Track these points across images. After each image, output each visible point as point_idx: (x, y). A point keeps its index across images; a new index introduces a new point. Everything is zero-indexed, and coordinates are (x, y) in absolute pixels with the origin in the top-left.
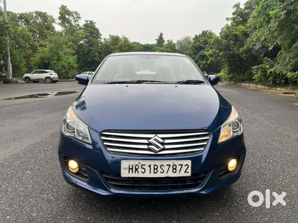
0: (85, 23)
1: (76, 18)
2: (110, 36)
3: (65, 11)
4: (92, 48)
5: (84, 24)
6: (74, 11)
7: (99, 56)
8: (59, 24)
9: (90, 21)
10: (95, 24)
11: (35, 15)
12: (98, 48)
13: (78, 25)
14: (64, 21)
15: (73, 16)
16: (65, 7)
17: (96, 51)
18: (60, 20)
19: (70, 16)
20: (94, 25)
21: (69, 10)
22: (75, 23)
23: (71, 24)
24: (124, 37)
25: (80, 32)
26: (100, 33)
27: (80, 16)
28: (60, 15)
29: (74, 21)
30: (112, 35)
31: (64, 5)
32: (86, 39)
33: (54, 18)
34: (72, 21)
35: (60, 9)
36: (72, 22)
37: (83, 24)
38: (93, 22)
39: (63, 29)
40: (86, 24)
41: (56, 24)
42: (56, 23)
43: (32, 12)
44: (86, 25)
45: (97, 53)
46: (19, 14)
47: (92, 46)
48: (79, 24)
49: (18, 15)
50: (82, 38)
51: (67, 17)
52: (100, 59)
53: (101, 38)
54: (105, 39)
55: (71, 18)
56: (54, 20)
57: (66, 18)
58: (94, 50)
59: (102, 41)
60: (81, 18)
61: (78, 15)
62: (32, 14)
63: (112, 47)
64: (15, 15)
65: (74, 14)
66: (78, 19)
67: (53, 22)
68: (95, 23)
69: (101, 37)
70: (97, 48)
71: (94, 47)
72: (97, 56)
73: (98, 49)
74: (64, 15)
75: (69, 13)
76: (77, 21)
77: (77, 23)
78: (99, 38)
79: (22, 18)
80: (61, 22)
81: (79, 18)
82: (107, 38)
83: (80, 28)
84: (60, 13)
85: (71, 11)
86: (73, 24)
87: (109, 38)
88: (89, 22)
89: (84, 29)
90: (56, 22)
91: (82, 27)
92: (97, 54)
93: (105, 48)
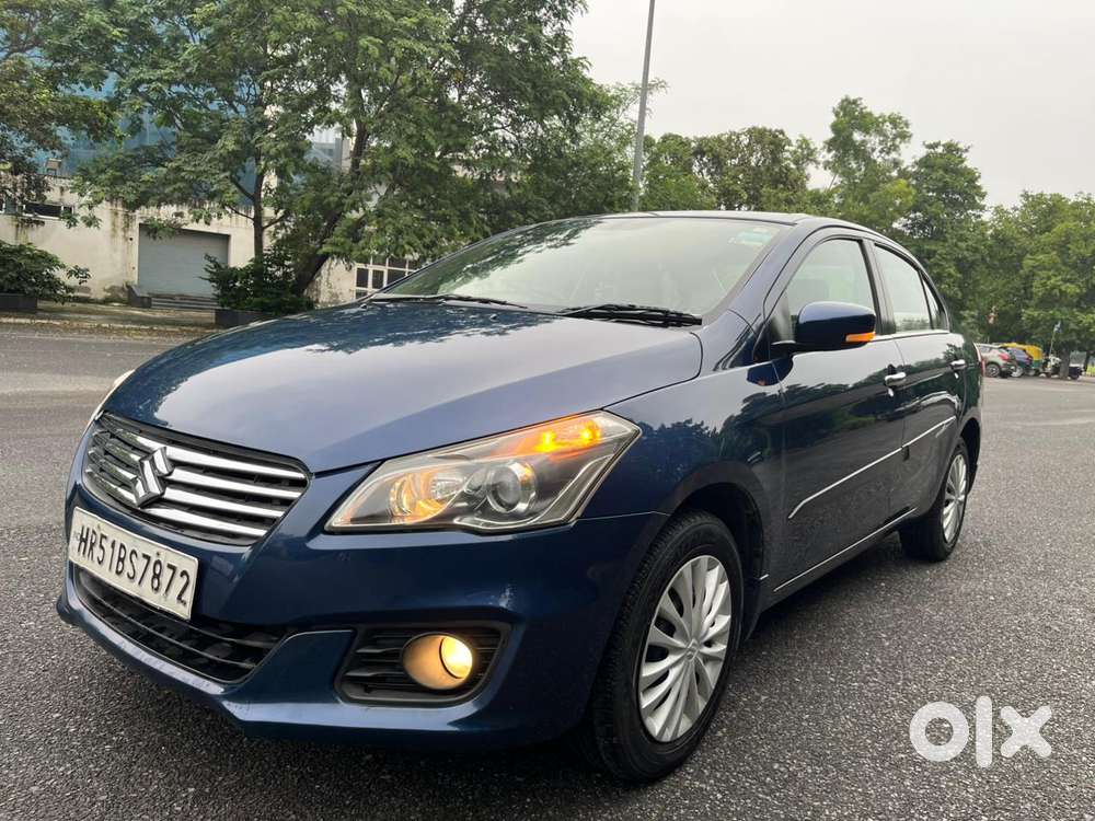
0: (925, 154)
1: (894, 139)
2: (1026, 196)
3: (855, 118)
4: (933, 248)
5: (918, 159)
6: (887, 115)
7: (959, 275)
8: (827, 165)
9: (944, 146)
10: (964, 156)
11: (746, 142)
12: (960, 244)
13: (896, 164)
14: (846, 152)
15: (880, 132)
16: (855, 102)
17: (949, 257)
18: (829, 151)
19: (868, 133)
20: (960, 157)
21: (870, 114)
22: (887, 157)
23: (869, 161)
24: (1089, 199)
25: (896, 187)
26: (979, 187)
27: (909, 130)
28: (831, 135)
29: (881, 152)
30: (1034, 194)
31: (852, 97)
32: (918, 214)
33: (812, 147)
34: (873, 150)
35: (837, 114)
36: (875, 155)
37: (914, 157)
38: (960, 146)
39: (838, 180)
40: (928, 156)
41: (817, 167)
42: (817, 163)
43: (737, 131)
44: (925, 162)
45: (952, 264)
46: (697, 140)
47: (938, 239)
48: (901, 158)
49: (693, 145)
50: (900, 212)
51: (857, 136)
52: (961, 290)
53: (982, 208)
54: (999, 210)
55: (874, 141)
56: (811, 152)
57: (853, 142)
58: (940, 255)
59: (986, 217)
60: (910, 136)
61: (902, 125)
62: (738, 137)
63: (1024, 241)
64: (684, 143)
65: (888, 124)
66: (898, 140)
67: (808, 159)
68: (966, 150)
69: (983, 203)
70: (956, 245)
71: (945, 241)
72: (950, 275)
73: (960, 248)
74: (845, 134)
75: (866, 122)
76: (894, 150)
77: (894, 155)
78: (974, 206)
79: (703, 154)
80: (836, 156)
81: (904, 136)
82: (1007, 207)
83: (903, 174)
84: (834, 127)
85: (876, 115)
86: (879, 160)
87: (1019, 205)
88: (940, 150)
89: (915, 175)
90: (820, 159)
91: (910, 169)
92: (952, 271)
93: (991, 246)
